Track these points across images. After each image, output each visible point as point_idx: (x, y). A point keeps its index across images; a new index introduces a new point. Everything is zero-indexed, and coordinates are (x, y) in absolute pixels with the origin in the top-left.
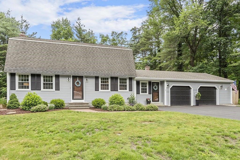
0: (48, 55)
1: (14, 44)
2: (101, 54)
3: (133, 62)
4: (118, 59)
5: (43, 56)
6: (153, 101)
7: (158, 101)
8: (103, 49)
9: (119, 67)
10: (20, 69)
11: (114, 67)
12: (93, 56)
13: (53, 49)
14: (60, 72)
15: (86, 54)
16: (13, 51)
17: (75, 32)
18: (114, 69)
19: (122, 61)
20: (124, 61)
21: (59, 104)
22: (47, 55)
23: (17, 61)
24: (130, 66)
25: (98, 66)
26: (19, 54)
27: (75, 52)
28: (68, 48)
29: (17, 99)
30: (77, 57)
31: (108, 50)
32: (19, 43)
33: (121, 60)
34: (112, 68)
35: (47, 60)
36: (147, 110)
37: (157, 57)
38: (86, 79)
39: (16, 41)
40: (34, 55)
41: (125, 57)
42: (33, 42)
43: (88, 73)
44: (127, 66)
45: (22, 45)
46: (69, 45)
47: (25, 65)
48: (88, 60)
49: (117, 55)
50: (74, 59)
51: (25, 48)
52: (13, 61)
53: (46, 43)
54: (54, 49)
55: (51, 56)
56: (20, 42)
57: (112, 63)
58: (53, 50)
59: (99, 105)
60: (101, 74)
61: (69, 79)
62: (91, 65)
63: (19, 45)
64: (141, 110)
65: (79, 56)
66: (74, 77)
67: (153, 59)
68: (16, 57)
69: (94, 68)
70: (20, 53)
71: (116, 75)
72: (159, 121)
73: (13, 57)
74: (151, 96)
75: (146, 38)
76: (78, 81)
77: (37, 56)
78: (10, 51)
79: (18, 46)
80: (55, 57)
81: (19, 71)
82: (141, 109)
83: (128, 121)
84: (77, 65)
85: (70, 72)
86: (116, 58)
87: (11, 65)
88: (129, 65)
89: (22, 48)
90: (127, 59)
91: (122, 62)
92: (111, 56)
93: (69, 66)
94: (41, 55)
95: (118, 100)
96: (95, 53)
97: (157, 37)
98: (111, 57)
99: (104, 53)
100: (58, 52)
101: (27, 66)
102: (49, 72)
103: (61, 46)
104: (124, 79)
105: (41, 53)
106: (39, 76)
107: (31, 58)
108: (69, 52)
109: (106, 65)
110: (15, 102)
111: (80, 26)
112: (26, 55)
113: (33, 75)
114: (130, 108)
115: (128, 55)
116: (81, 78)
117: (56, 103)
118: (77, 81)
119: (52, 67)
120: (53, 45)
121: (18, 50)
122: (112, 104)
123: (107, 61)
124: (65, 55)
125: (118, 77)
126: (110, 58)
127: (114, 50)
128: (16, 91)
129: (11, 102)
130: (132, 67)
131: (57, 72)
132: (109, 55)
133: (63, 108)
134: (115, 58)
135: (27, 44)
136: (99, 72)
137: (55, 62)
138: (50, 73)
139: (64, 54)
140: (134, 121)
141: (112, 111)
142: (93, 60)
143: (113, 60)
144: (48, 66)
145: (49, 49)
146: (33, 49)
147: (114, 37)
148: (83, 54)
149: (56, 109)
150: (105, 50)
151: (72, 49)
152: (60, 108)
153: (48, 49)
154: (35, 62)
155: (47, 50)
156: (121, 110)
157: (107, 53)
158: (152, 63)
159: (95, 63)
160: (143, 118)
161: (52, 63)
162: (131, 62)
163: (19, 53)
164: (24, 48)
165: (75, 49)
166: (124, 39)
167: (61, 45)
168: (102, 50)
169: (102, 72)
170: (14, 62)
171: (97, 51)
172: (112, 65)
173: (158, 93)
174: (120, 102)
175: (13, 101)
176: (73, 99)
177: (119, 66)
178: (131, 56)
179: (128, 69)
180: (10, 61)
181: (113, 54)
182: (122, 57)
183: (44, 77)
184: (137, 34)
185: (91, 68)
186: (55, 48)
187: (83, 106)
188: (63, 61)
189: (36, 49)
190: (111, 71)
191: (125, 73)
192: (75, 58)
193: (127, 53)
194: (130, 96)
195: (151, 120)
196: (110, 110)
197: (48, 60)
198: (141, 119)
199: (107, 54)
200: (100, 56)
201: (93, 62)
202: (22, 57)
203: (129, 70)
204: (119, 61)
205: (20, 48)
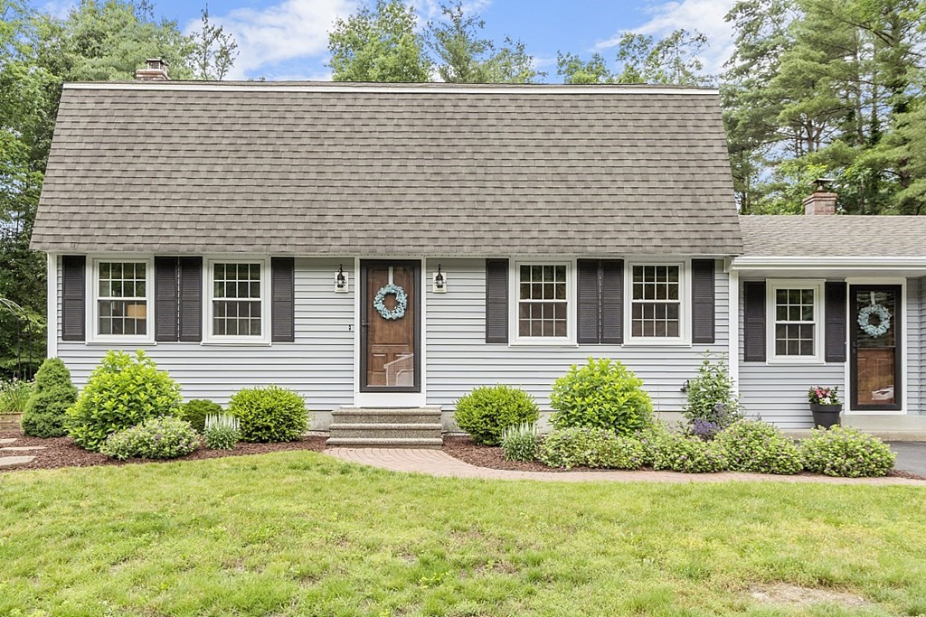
0: (240, 154)
1: (84, 113)
2: (527, 129)
3: (718, 163)
4: (626, 150)
5: (213, 161)
6: (854, 406)
7: (895, 404)
8: (535, 103)
9: (630, 199)
10: (100, 232)
11: (599, 199)
12: (475, 142)
13: (264, 121)
14: (293, 241)
15: (437, 135)
16: (77, 146)
17: (433, 54)
18: (596, 213)
19: (652, 164)
20: (666, 163)
21: (268, 418)
22: (232, 155)
23: (90, 195)
24: (699, 192)
25: (503, 199)
26: (104, 160)
27: (379, 128)
28: (344, 109)
29: (69, 386)
30: (390, 155)
31: (568, 104)
32: (107, 103)
33: (641, 156)
34: (588, 206)
35: (231, 182)
36: (806, 470)
37: (886, 149)
38: (437, 278)
39: (94, 94)
40: (174, 161)
41: (669, 137)
42: (170, 94)
43: (447, 242)
44: (684, 192)
45: (121, 113)
46: (351, 96)
47: (127, 210)
48: (449, 170)
49: (621, 130)
50: (370, 170)
51: (134, 127)
52: (73, 195)
53: (232, 95)
54: (268, 121)
55: (253, 161)
56: (110, 100)
57: (589, 178)
58: (264, 128)
59: (497, 425)
60: (517, 242)
61: (343, 278)
62: (463, 198)
63: (105, 113)
64: (767, 466)
65: (398, 149)
66: (373, 268)
67: (861, 161)
68: (90, 174)
69: (481, 213)
70: (108, 153)
71: (608, 250)
72: (906, 584)
73: (74, 174)
74: (840, 376)
75: (816, 43)
76: (391, 286)
77: (186, 161)
78: (64, 146)
79: (103, 120)
80: (273, 162)
81: (94, 246)
82: (766, 460)
83: (633, 564)
84: (384, 198)
85: (346, 241)
86: (613, 149)
87: (61, 217)
88: (693, 185)
89: (118, 126)
90: (684, 150)
91: (650, 171)
92: (585, 136)
93: (342, 205)
94: (206, 154)
95: (609, 396)
96: (491, 129)
97: (889, 32)
98: (581, 142)
99: (542, 123)
100: (291, 135)
101: (133, 218)
102: (237, 241)
103: (308, 102)
104: (661, 270)
105: (204, 147)
106: (192, 265)
107: (158, 175)
108: (348, 129)
109: (553, 192)
110: (58, 403)
111: (461, 25)
112: (135, 160)
113: (165, 265)
114: (684, 449)
115: (690, 123)
116: (408, 269)
117: (253, 411)
118: (384, 291)
119: (257, 218)
120: (264, 102)
121: (99, 139)
122: (570, 425)
123: (560, 170)
124: (325, 148)
125: (622, 262)
126: (578, 149)
127: (602, 103)
128: (89, 345)
129: (40, 404)
130: (717, 192)
131: (279, 241)
132: (572, 130)
133: (293, 440)
134: (608, 150)
135: (144, 107)
136: (508, 235)
137: (270, 190)
138: (243, 248)
139: (319, 142)
140: (684, 567)
141: (560, 468)
142: (474, 170)
143: (597, 157)
144: (237, 211)
145: (246, 121)
146: (169, 127)
147: (631, 64)
148: (423, 135)
149: (255, 442)
150: (548, 104)
151: (363, 116)
152: (279, 441)
153: (241, 121)
154: (174, 196)
155: (237, 127)
156: (624, 462)
157: (558, 123)
158: (852, 183)
159: (488, 184)
160: (766, 548)
161: (255, 197)
162: (711, 163)
163: (101, 153)
164: (130, 126)
165: (377, 115)
166: (686, 69)
167: (305, 96)
168: (528, 110)
169: (526, 235)
170: (76, 202)
171: (504, 116)
172: (588, 191)
173: (895, 353)
174: (620, 409)
175: (49, 395)
176: (364, 388)
177: (630, 191)
178: (708, 129)
179: (689, 206)
180: (62, 195)
181: (597, 123)
182: (648, 136)
183: (218, 269)
184: (767, 30)
185: (462, 213)
186: (276, 115)
187: (404, 429)
188: (312, 183)
189: (183, 127)
190: (582, 228)
191: (669, 235)
192: (375, 163)
193: (684, 110)
194: (695, 375)
195: (836, 573)
196: (550, 463)
197: (236, 182)
198: (742, 551)
199: (556, 130)
200: (516, 143)
201: (473, 177)
202: (114, 174)
203: (694, 213)
204: (629, 163)
205: (112, 126)
